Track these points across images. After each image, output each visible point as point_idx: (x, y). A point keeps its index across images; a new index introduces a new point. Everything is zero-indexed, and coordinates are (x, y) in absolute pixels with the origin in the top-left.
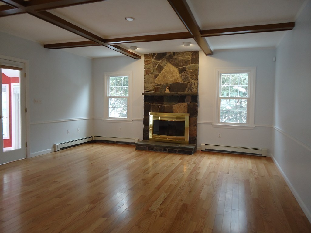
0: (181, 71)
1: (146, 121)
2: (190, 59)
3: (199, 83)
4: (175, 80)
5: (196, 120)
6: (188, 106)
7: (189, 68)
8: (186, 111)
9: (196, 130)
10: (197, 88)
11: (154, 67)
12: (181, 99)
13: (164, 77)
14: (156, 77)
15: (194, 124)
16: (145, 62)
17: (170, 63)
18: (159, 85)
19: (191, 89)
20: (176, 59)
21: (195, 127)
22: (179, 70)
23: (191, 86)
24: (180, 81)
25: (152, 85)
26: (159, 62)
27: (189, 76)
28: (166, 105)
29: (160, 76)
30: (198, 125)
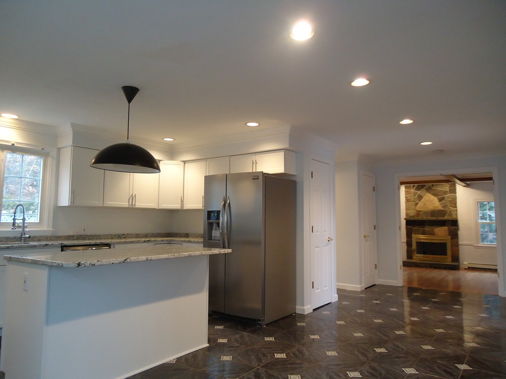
0: (440, 200)
1: (409, 244)
2: (448, 190)
3: (458, 210)
4: (435, 207)
5: (458, 241)
6: (449, 229)
7: (447, 197)
8: (447, 234)
9: (458, 250)
10: (457, 214)
11: (414, 196)
12: (442, 223)
13: (424, 205)
14: (417, 204)
15: (456, 245)
16: (405, 192)
17: (429, 193)
18: (420, 211)
19: (451, 215)
20: (435, 190)
21: (457, 248)
22: (438, 199)
23: (450, 212)
24: (440, 208)
25: (412, 211)
26: (419, 192)
27: (448, 204)
28: (427, 228)
29: (420, 204)
30: (460, 247)
